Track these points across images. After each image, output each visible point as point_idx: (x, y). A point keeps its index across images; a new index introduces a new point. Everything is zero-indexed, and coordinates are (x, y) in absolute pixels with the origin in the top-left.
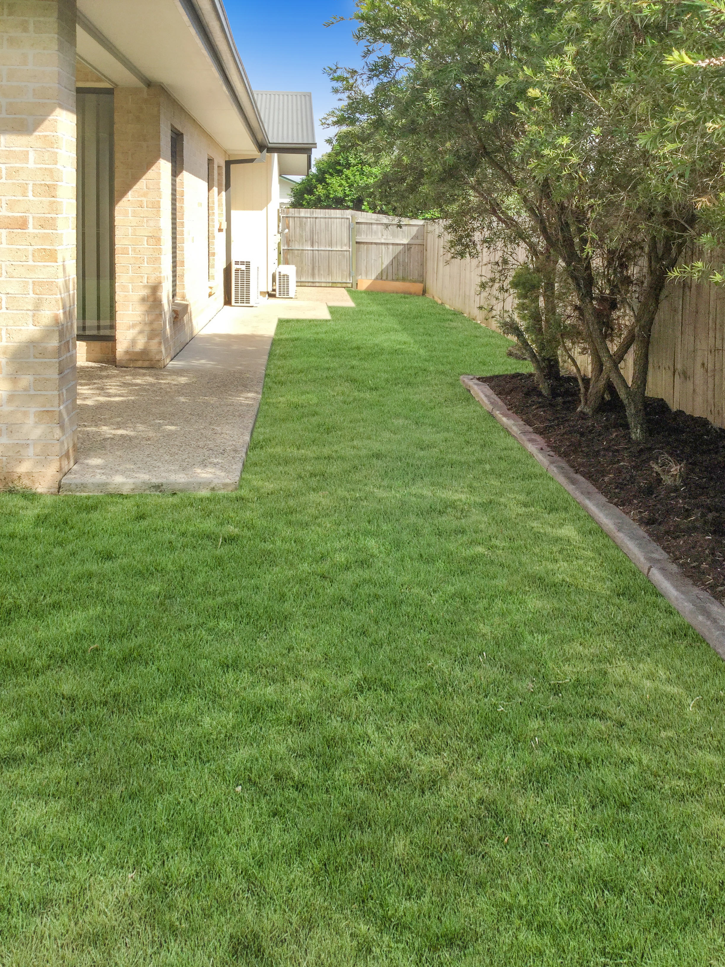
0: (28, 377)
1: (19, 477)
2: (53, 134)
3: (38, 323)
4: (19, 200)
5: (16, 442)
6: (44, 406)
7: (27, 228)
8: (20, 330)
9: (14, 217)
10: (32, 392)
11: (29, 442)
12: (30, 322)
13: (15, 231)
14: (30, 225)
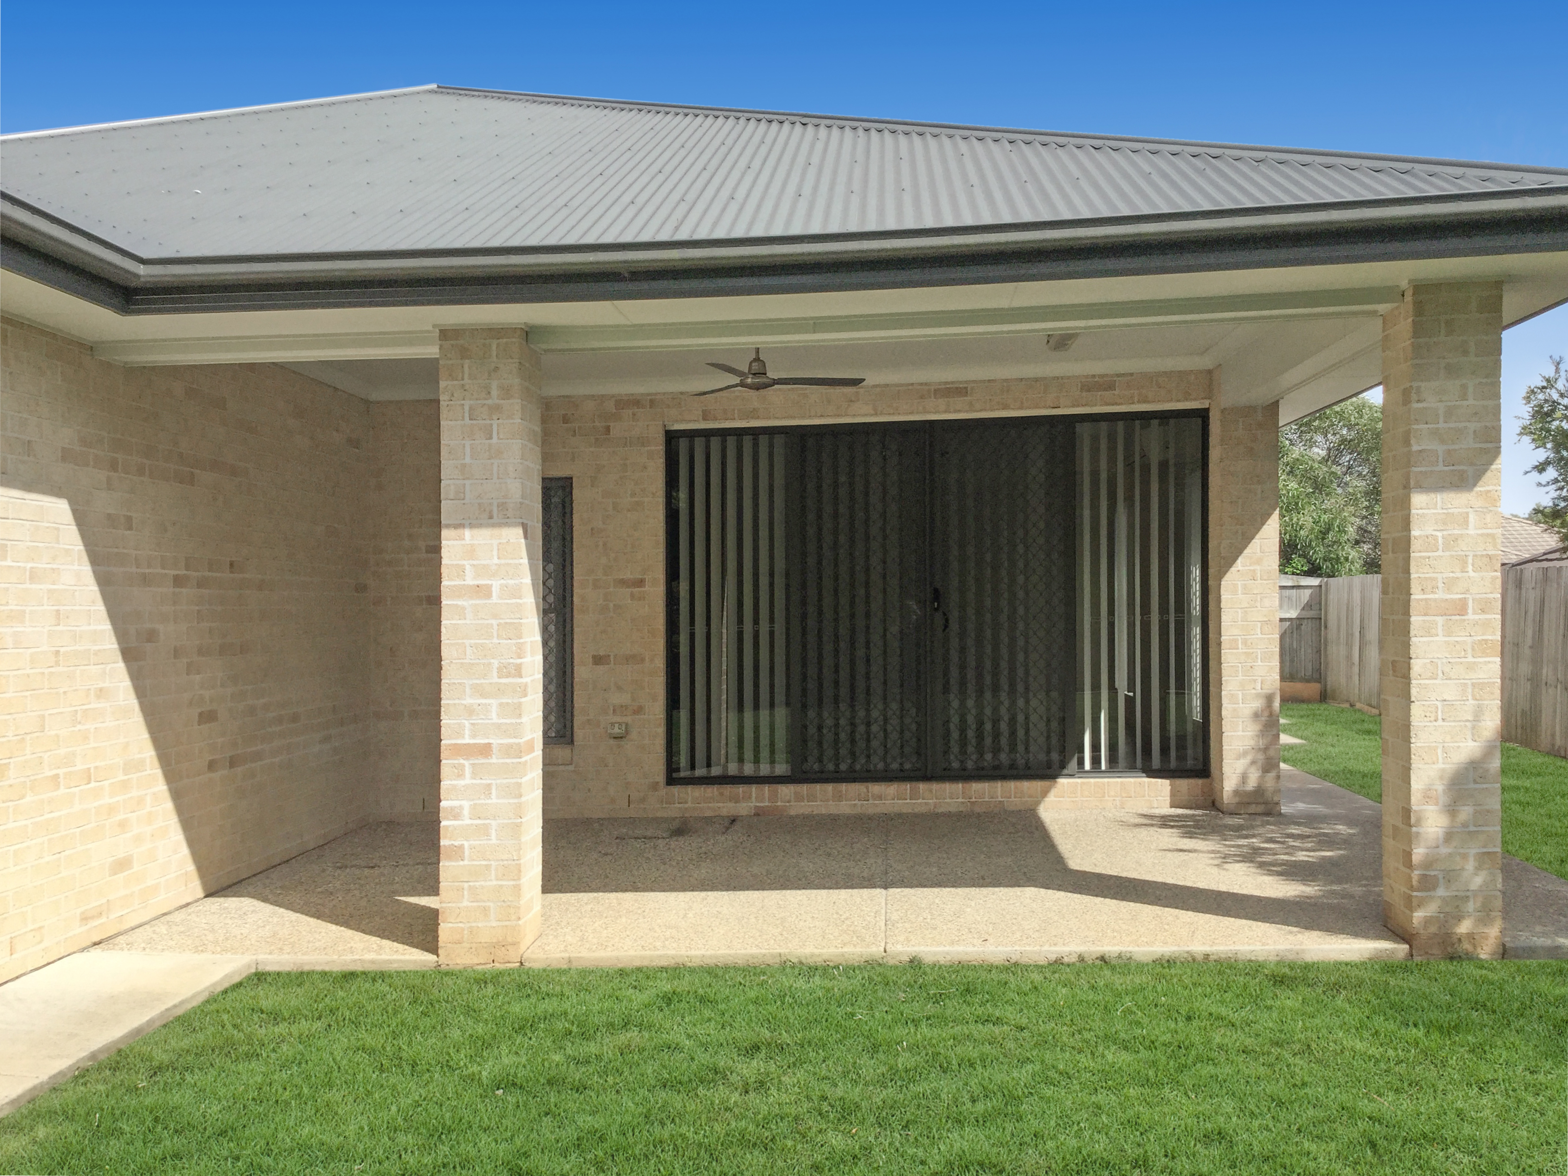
0: (1466, 808)
1: (1460, 940)
2: (1496, 488)
3: (1479, 737)
4: (1457, 578)
5: (1455, 893)
6: (1484, 847)
7: (1467, 614)
8: (1459, 747)
9: (1452, 600)
10: (1472, 828)
11: (1469, 894)
12: (1469, 736)
13: (1453, 618)
14: (1470, 611)
